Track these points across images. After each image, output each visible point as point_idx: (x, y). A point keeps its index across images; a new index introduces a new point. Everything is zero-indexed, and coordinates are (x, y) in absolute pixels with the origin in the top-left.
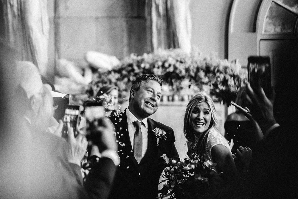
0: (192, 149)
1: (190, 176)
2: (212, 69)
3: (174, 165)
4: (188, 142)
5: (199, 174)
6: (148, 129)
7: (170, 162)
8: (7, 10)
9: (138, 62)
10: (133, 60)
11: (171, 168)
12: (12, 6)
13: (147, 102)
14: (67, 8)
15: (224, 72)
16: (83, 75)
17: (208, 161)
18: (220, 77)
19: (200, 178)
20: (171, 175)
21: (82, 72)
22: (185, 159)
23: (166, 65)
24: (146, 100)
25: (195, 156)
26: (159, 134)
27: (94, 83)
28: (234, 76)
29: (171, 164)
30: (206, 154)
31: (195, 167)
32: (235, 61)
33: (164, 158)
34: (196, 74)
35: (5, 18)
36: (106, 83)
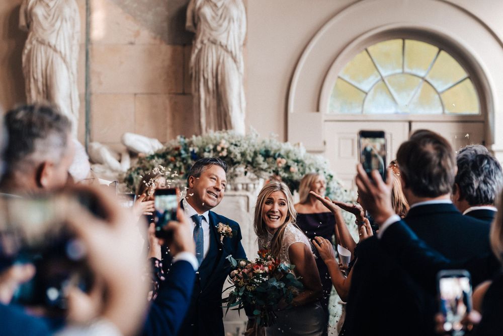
0: (265, 248)
1: (263, 281)
2: (272, 153)
3: (242, 268)
4: (259, 240)
5: (275, 278)
6: (209, 224)
7: (238, 264)
8: (29, 85)
9: (185, 144)
10: (179, 142)
11: (239, 272)
12: (36, 81)
13: (209, 192)
14: (100, 83)
15: (285, 157)
16: (120, 161)
17: (285, 262)
18: (282, 162)
19: (275, 284)
20: (239, 280)
21: (118, 158)
22: (257, 259)
23: (219, 148)
24: (209, 190)
25: (269, 256)
26: (224, 230)
27: (133, 169)
28: (297, 161)
29: (239, 267)
30: (282, 254)
31: (269, 270)
32: (299, 144)
33: (229, 259)
34: (253, 158)
35: (27, 94)
36: (148, 170)
